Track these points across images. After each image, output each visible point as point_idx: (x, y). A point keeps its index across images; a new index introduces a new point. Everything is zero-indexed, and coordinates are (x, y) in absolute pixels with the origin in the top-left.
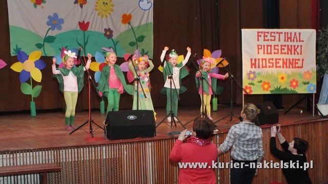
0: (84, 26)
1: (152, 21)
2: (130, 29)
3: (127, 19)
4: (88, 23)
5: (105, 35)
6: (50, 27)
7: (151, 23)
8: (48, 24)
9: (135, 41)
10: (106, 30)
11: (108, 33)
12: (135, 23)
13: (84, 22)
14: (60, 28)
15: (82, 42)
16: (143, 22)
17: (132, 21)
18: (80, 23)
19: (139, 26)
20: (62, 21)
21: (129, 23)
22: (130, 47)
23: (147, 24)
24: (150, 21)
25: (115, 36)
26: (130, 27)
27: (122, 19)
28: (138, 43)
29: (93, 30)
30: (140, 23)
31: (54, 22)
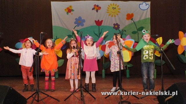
0: (99, 23)
1: (150, 17)
2: (132, 23)
3: (130, 17)
4: (102, 21)
5: (114, 27)
6: (76, 25)
7: (149, 18)
8: (75, 23)
9: (136, 30)
10: (114, 25)
11: (116, 26)
12: (136, 19)
13: (99, 20)
14: (83, 25)
15: (97, 33)
16: (143, 18)
17: (134, 18)
18: (96, 21)
19: (139, 21)
20: (84, 21)
21: (132, 19)
22: (133, 34)
23: (145, 19)
24: (148, 17)
25: (121, 28)
26: (133, 22)
27: (126, 17)
28: (139, 32)
29: (105, 25)
30: (140, 18)
31: (79, 21)
